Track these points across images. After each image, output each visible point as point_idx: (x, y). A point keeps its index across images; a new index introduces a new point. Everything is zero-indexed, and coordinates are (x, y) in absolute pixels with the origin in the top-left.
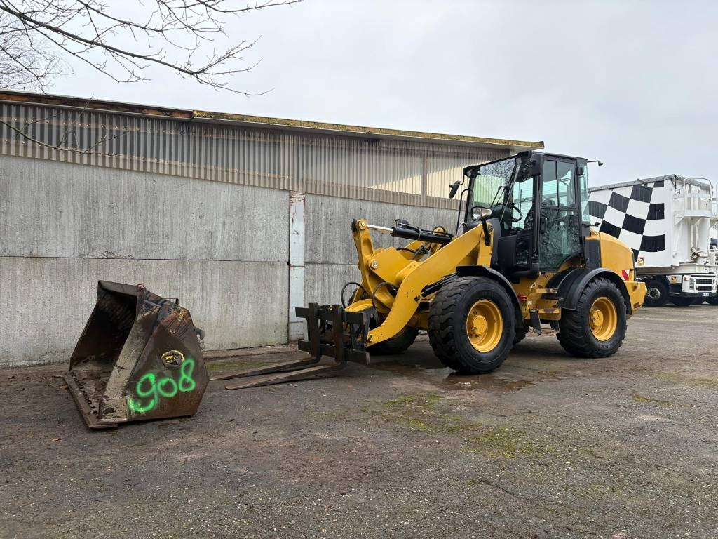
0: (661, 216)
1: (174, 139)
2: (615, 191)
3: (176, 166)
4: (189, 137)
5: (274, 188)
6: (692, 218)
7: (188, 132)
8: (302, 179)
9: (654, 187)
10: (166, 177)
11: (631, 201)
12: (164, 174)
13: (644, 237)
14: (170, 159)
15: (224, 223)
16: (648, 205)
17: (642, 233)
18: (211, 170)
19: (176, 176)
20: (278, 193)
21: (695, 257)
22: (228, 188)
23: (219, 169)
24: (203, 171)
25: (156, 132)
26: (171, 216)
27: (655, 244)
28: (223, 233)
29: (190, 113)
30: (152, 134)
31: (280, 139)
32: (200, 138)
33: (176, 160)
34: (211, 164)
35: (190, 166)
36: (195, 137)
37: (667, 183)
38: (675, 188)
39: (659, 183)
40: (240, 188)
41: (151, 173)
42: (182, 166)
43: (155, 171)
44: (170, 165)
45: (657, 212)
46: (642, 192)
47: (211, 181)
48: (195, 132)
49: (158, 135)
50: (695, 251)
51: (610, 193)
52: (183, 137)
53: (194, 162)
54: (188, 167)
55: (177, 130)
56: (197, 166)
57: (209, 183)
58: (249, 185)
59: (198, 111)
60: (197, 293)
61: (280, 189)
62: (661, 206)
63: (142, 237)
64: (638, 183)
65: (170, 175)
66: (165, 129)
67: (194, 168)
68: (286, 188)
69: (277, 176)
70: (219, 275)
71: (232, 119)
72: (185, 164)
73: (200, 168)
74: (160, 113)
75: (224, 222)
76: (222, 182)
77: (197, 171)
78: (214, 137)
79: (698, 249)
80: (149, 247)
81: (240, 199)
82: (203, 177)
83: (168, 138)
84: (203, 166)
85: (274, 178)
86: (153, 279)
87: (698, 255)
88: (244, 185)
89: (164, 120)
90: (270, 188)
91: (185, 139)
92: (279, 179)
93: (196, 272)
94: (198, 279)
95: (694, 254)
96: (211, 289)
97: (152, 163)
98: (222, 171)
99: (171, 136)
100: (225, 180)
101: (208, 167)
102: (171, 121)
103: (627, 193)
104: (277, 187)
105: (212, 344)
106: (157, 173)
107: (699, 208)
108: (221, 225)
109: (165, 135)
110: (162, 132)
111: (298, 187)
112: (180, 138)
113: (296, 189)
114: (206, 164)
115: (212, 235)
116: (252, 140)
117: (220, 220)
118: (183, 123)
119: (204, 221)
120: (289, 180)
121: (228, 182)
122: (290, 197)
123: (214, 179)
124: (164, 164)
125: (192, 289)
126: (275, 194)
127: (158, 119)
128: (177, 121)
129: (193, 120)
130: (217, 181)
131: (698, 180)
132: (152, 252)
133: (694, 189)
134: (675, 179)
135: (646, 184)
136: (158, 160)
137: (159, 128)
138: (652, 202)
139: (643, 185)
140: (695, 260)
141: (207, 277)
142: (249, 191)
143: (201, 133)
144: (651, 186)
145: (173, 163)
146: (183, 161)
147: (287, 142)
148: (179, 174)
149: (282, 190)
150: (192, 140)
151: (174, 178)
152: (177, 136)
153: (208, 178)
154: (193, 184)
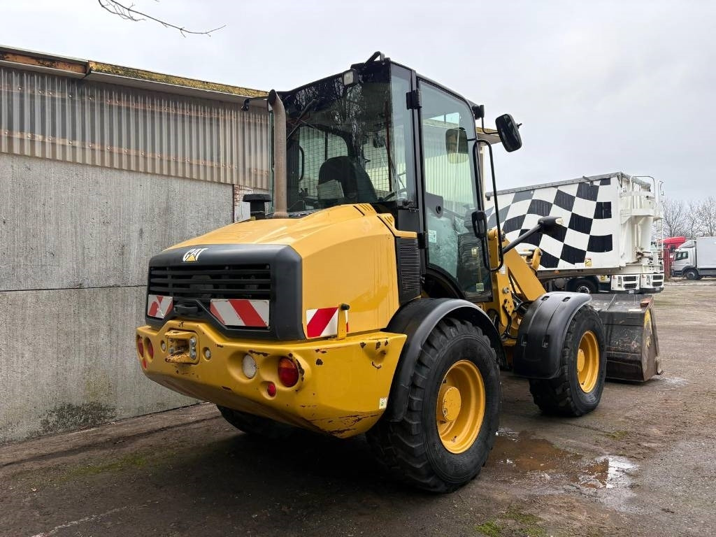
0: (608, 215)
1: (58, 104)
2: (560, 188)
3: (64, 146)
4: (83, 103)
5: (212, 182)
6: (636, 217)
7: (82, 95)
8: (250, 169)
9: (601, 185)
10: (47, 163)
11: (577, 199)
12: (43, 158)
13: (591, 236)
14: (54, 134)
15: (141, 232)
16: (595, 203)
17: (588, 233)
18: (120, 154)
19: (64, 161)
20: (216, 187)
21: (639, 256)
22: (147, 181)
23: (133, 152)
24: (107, 156)
25: (27, 92)
26: (57, 223)
27: (603, 244)
28: (140, 246)
29: (85, 65)
30: (22, 95)
31: (218, 113)
32: (102, 105)
33: (64, 136)
34: (120, 146)
35: (87, 147)
36: (92, 105)
37: (614, 181)
38: (621, 186)
39: (606, 181)
40: (163, 181)
41: (22, 155)
42: (74, 147)
43: (27, 152)
44: (54, 144)
45: (604, 211)
46: (588, 190)
47: (121, 169)
48: (92, 96)
49: (32, 97)
50: (639, 251)
51: (555, 191)
52: (73, 102)
53: (93, 142)
54: (84, 149)
55: (63, 92)
56: (97, 147)
57: (117, 174)
58: (176, 177)
59: (96, 63)
60: (102, 336)
61: (220, 183)
62: (608, 205)
63: (9, 256)
64: (583, 180)
65: (54, 160)
66: (43, 89)
67: (93, 150)
68: (229, 181)
69: (215, 164)
70: (134, 308)
71: (151, 79)
72: (78, 143)
73: (102, 151)
74: (34, 61)
75: (141, 230)
76: (137, 171)
77: (98, 155)
78: (124, 105)
79: (642, 249)
80: (21, 272)
81: (164, 197)
82: (107, 164)
83: (48, 103)
84: (107, 148)
85: (212, 167)
86: (29, 321)
87: (642, 255)
88: (169, 176)
89: (42, 74)
90: (205, 181)
91: (78, 105)
92: (219, 169)
93: (99, 306)
94: (103, 315)
95: (639, 254)
96: (123, 329)
97: (22, 140)
98: (137, 156)
99: (53, 99)
100: (141, 169)
101: (116, 149)
102: (53, 76)
103: (572, 191)
104: (215, 180)
105: (127, 409)
106: (33, 157)
107: (641, 207)
108: (136, 235)
109: (43, 98)
110: (37, 93)
111: (244, 180)
112: (68, 105)
113: (241, 183)
114: (111, 145)
115: (123, 250)
116: (180, 112)
117: (135, 228)
118: (72, 80)
119: (110, 229)
120: (232, 170)
121: (146, 173)
122: (234, 194)
123: (125, 167)
124: (43, 143)
125: (94, 331)
126: (213, 189)
127: (32, 72)
128: (63, 78)
129: (89, 78)
130: (129, 170)
131: (640, 178)
132: (26, 279)
133: (637, 187)
134: (621, 177)
135: (592, 182)
136: (33, 137)
137: (32, 87)
138: (599, 200)
139: (589, 183)
140: (639, 260)
141: (117, 313)
142: (176, 185)
143: (102, 97)
144: (597, 183)
145: (59, 141)
146: (74, 138)
147: (228, 118)
148: (69, 158)
149: (222, 183)
150: (87, 107)
151: (59, 165)
152: (63, 100)
153: (116, 165)
154: (90, 174)
